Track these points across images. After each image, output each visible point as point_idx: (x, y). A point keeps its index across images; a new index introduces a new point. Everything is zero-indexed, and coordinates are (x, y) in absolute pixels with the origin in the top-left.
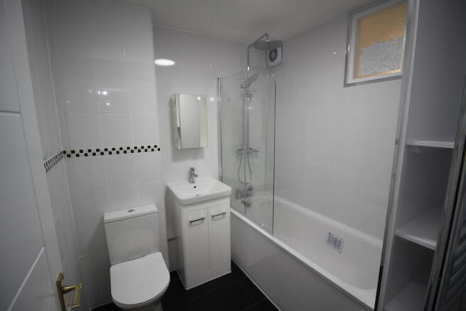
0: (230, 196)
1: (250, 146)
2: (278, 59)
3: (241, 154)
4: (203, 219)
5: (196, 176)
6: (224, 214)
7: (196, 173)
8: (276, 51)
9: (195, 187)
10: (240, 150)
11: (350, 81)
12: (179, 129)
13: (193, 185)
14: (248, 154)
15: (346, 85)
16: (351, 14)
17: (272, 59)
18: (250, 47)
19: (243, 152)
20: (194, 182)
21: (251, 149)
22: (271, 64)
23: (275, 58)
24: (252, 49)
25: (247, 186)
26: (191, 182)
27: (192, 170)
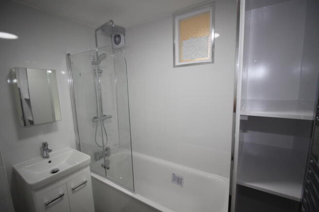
0: (90, 164)
1: (104, 114)
2: (122, 43)
3: (97, 121)
4: (62, 196)
5: (50, 151)
6: (85, 183)
7: (49, 148)
8: (119, 36)
9: (50, 162)
10: (95, 118)
11: (177, 63)
12: (28, 101)
13: (47, 160)
14: (103, 120)
15: (175, 66)
16: (175, 15)
17: (117, 43)
18: (97, 30)
19: (97, 119)
20: (47, 157)
21: (105, 116)
22: (116, 46)
23: (119, 42)
24: (99, 32)
25: (105, 148)
26: (44, 157)
27: (45, 145)
